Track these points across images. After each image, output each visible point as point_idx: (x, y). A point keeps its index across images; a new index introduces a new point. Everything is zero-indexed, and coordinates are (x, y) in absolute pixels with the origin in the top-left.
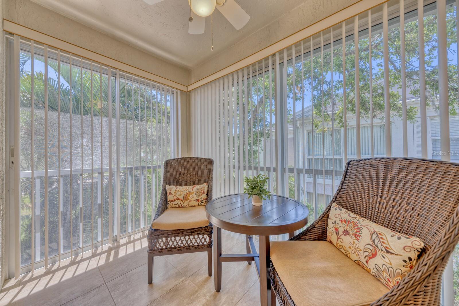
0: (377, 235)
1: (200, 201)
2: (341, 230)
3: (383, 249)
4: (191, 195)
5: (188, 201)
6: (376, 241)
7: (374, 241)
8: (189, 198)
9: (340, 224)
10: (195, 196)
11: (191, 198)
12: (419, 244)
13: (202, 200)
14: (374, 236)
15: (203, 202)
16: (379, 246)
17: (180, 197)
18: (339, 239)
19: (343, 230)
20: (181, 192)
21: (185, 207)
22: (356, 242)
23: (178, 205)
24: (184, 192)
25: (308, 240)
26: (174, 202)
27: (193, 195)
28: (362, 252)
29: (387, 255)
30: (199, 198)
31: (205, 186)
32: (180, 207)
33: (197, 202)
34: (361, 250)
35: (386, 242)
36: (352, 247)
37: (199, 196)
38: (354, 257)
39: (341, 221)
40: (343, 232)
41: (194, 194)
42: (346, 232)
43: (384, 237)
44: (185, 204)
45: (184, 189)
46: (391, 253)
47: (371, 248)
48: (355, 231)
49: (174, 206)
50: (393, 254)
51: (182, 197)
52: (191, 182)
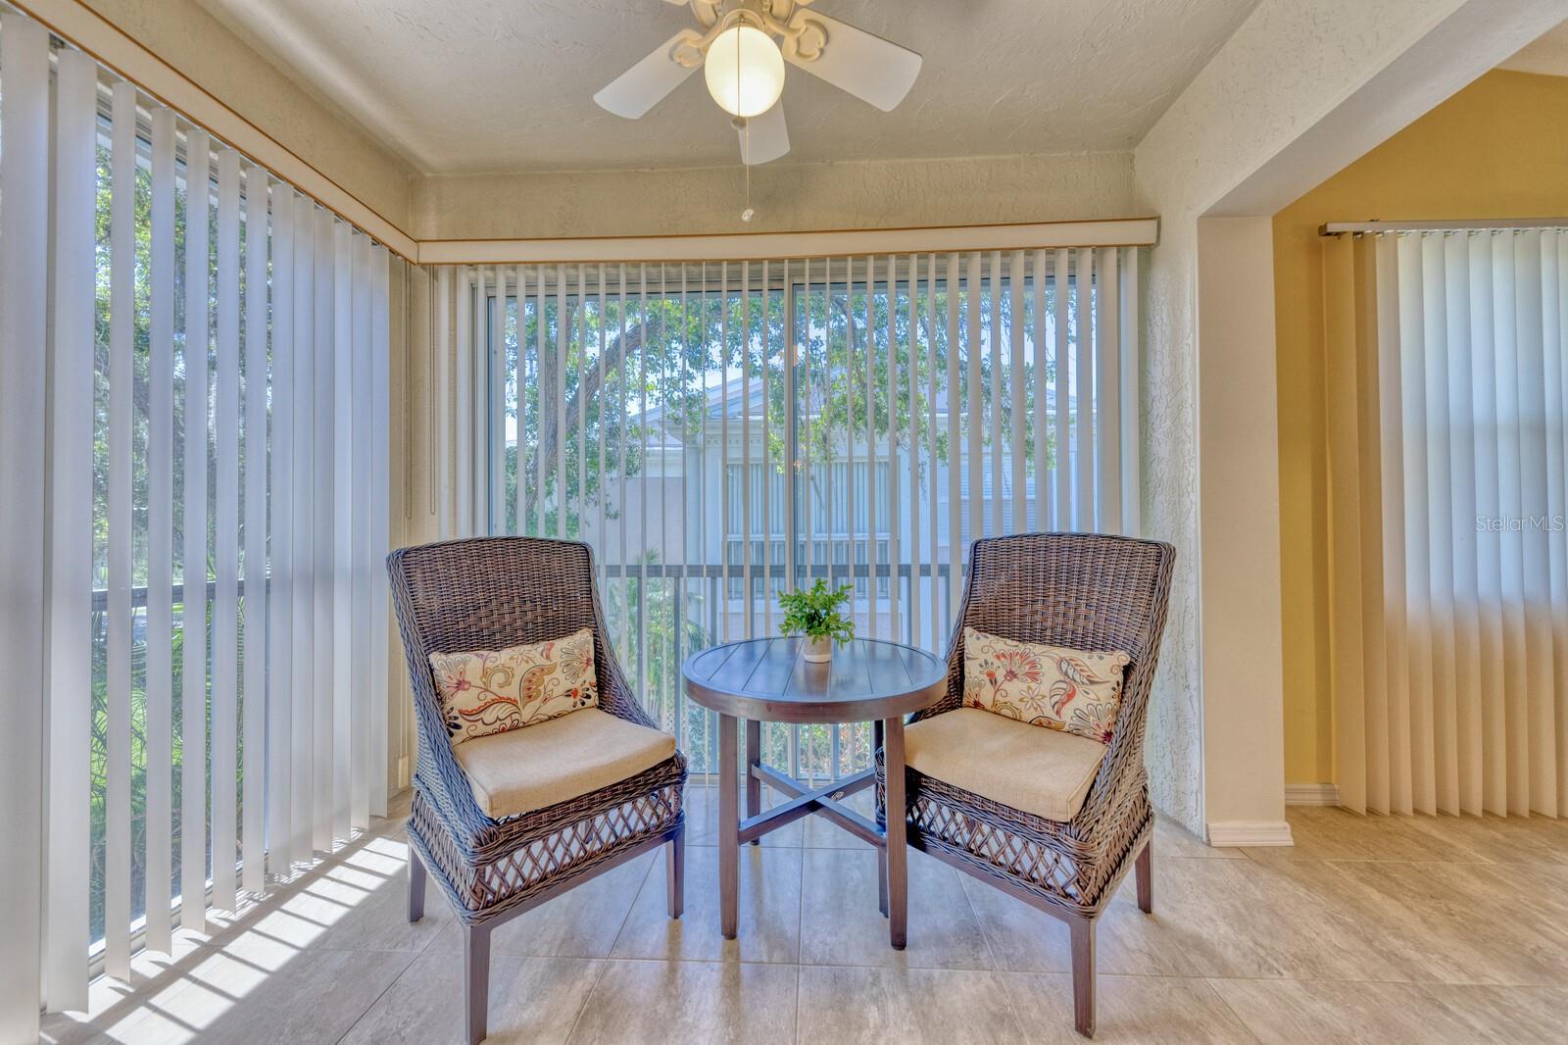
0: (1069, 663)
1: (580, 693)
2: (1000, 675)
3: (1085, 681)
4: (547, 678)
5: (536, 703)
6: (1070, 672)
7: (1066, 674)
8: (541, 688)
9: (997, 663)
10: (562, 677)
11: (550, 687)
12: (1123, 658)
13: (588, 689)
14: (1064, 666)
15: (588, 697)
16: (1077, 678)
17: (505, 693)
18: (999, 693)
19: (1005, 673)
20: (508, 673)
21: (526, 726)
22: (1033, 685)
23: (497, 725)
24: (521, 669)
25: (939, 713)
26: (481, 715)
27: (554, 675)
28: (1048, 699)
29: (1093, 687)
30: (577, 685)
31: (584, 636)
32: (503, 730)
33: (571, 700)
34: (1044, 697)
35: (1085, 668)
36: (1026, 697)
37: (575, 675)
38: (1029, 714)
39: (998, 657)
40: (1005, 677)
41: (558, 674)
42: (1011, 675)
43: (1079, 663)
44: (526, 714)
45: (517, 659)
46: (1097, 683)
47: (1064, 686)
48: (1027, 667)
49: (481, 729)
50: (1100, 683)
51: (513, 691)
52: (520, 633)
